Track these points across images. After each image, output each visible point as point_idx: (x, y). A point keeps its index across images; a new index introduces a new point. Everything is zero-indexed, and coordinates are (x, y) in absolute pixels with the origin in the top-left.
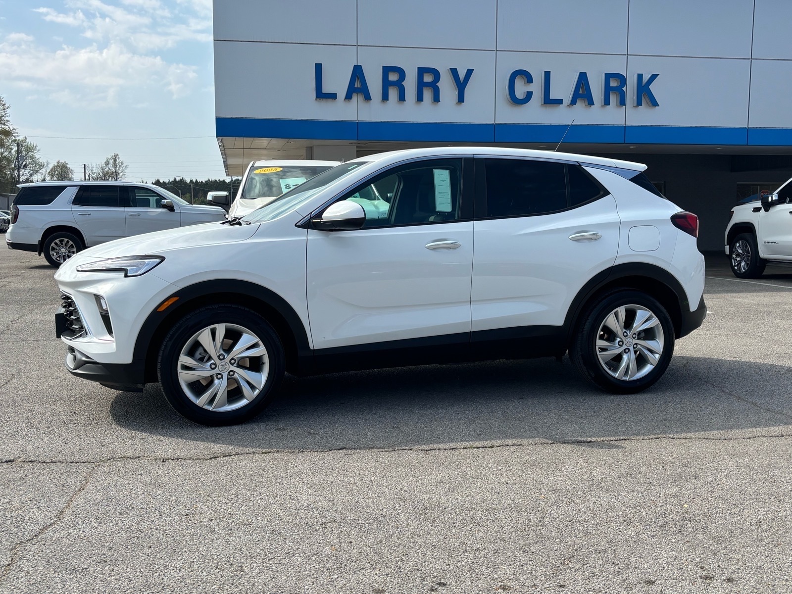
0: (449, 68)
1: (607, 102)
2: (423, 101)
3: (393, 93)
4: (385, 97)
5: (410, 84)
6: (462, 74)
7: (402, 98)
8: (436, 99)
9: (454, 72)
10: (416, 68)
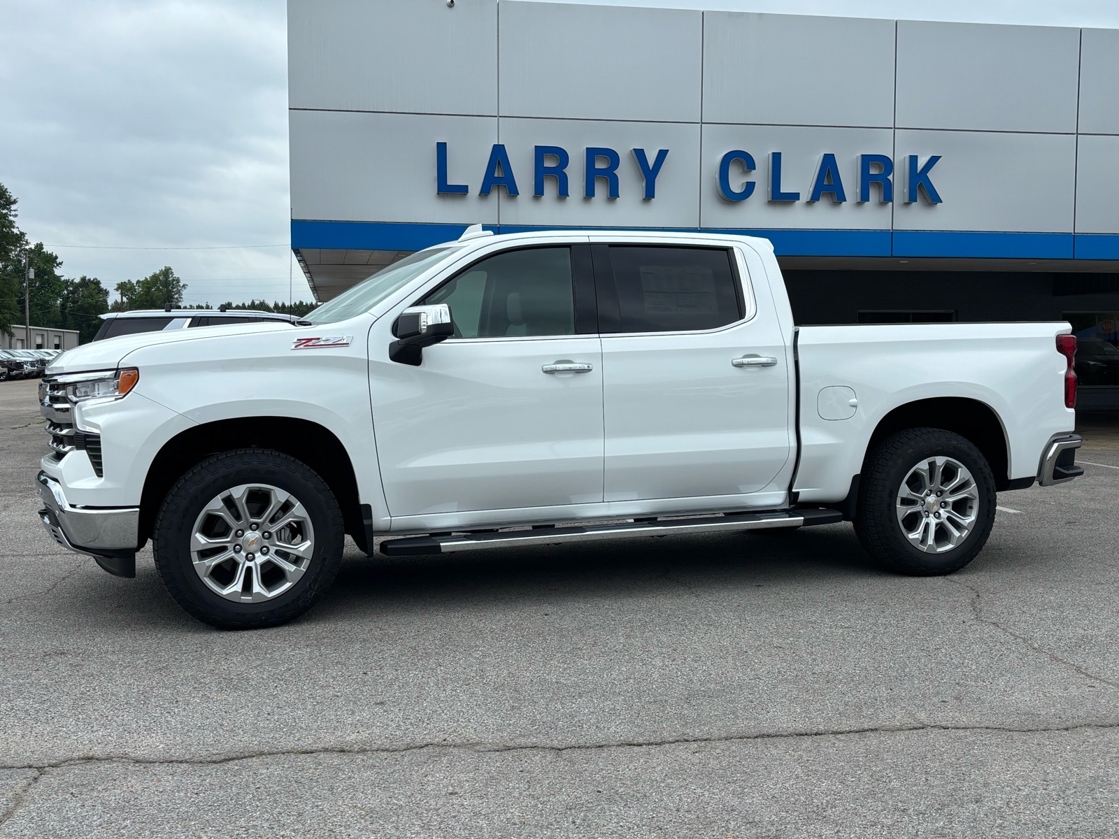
0: (632, 149)
1: (865, 197)
2: (593, 198)
3: (550, 187)
4: (539, 193)
5: (576, 172)
6: (651, 159)
7: (563, 193)
8: (613, 195)
9: (639, 154)
10: (585, 148)
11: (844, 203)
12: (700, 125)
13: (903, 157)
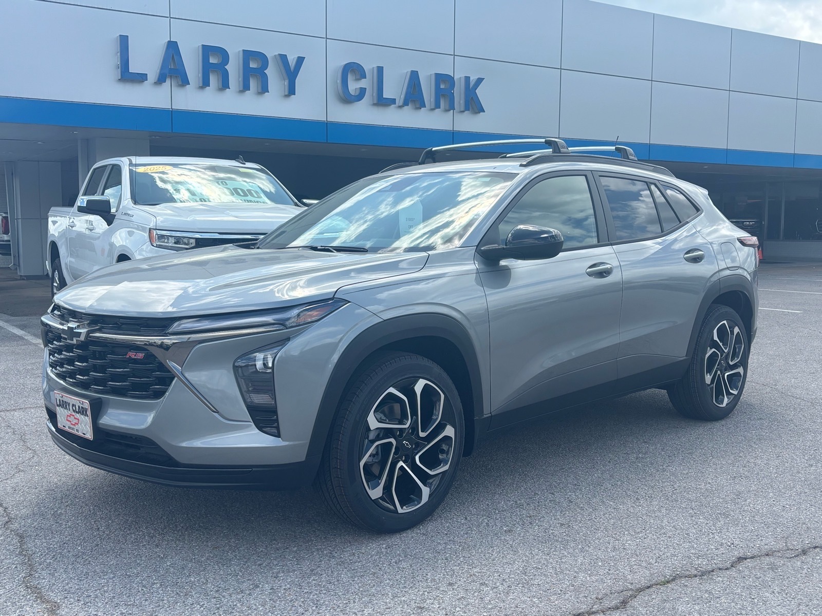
0: (277, 54)
1: (437, 106)
2: (249, 90)
3: (213, 79)
4: (205, 83)
5: (234, 68)
6: (292, 61)
7: (224, 85)
8: (264, 89)
9: (283, 58)
10: (241, 49)
11: (422, 109)
12: (325, 39)
13: (459, 77)
